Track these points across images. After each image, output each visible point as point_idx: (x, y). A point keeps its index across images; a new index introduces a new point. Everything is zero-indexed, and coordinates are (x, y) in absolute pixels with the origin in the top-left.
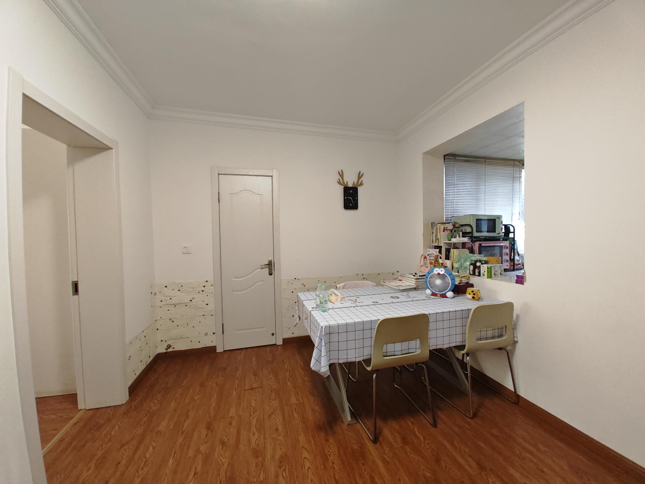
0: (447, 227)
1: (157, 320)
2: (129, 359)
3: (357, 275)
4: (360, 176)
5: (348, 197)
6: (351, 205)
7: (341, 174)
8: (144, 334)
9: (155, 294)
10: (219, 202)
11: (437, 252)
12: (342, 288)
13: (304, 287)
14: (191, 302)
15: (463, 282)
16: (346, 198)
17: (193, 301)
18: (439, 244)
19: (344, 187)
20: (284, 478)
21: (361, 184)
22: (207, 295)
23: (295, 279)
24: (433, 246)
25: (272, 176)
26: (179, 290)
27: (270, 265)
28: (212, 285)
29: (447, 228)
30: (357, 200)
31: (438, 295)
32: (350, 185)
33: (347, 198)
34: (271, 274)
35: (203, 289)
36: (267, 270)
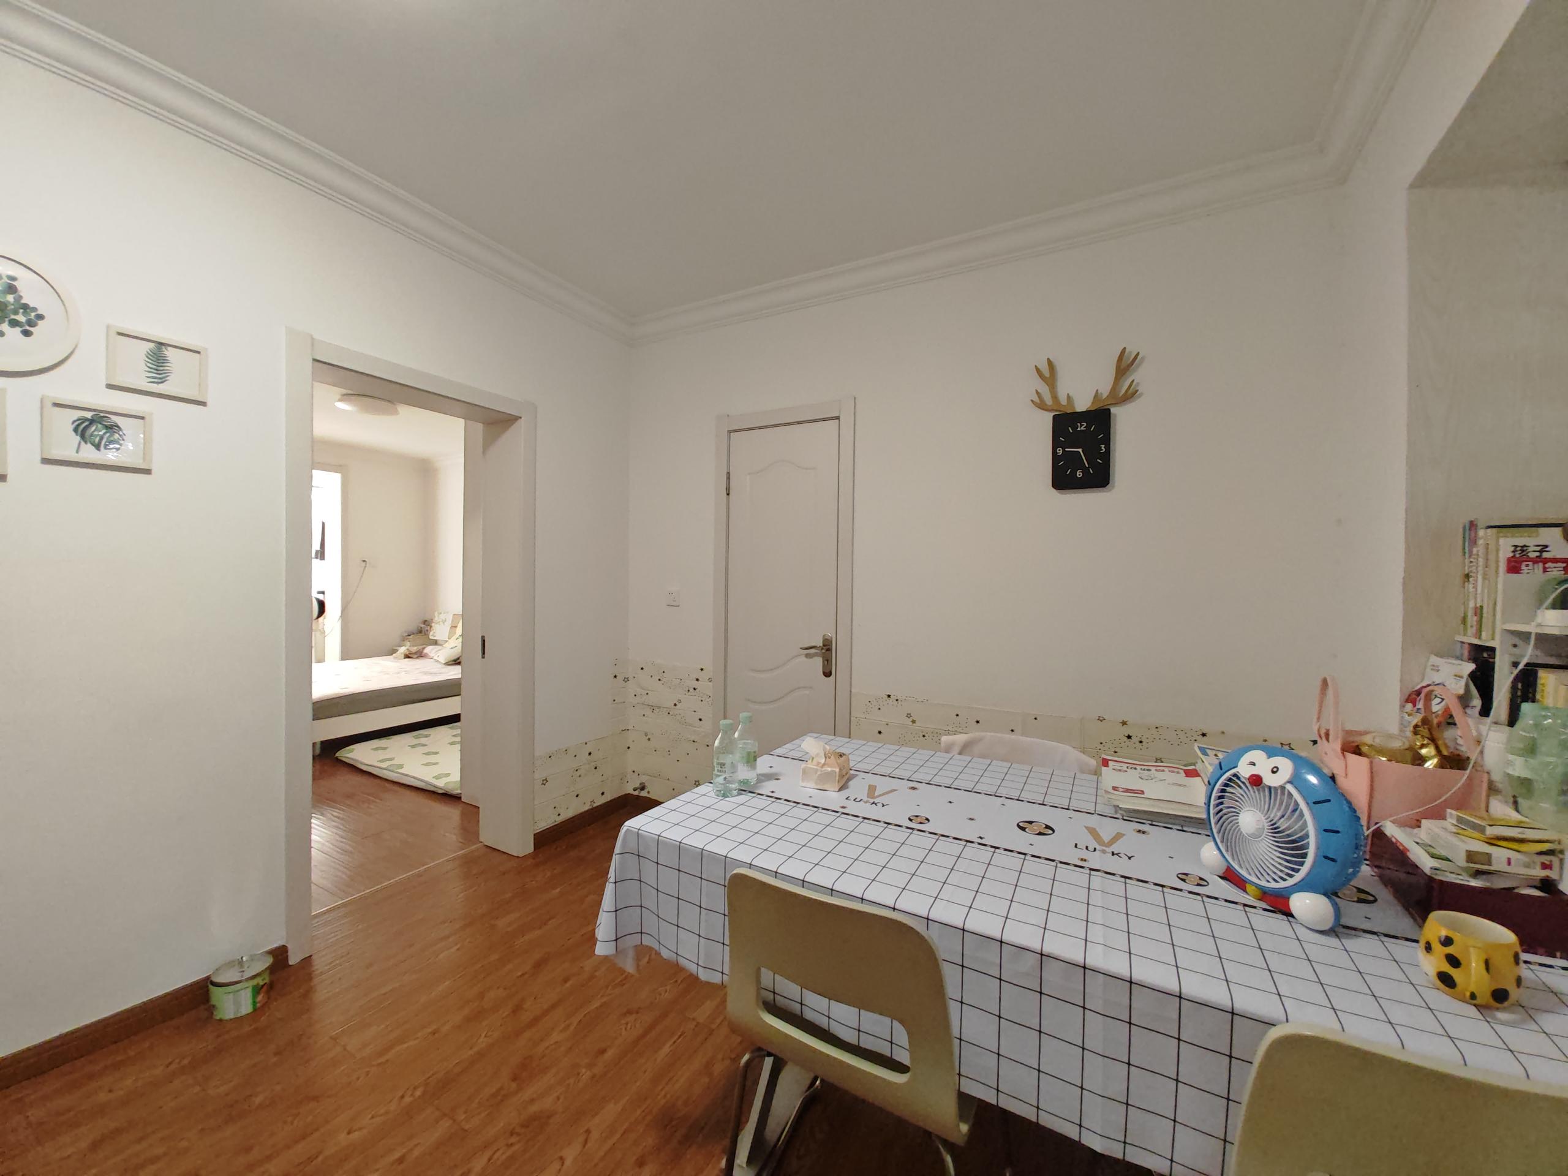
0: (1544, 548)
1: (628, 730)
2: (542, 784)
3: (1101, 719)
4: (1125, 365)
5: (1066, 450)
6: (1079, 474)
7: (1047, 374)
8: (589, 748)
9: (626, 680)
10: (728, 494)
11: (1461, 677)
12: (956, 749)
13: (911, 723)
14: (675, 707)
15: (1492, 868)
16: (1060, 451)
17: (679, 705)
18: (1484, 634)
19: (1055, 417)
20: (489, 1160)
21: (1130, 396)
22: (701, 699)
23: (889, 696)
24: (1466, 646)
25: (838, 418)
26: (659, 680)
27: (827, 649)
28: (710, 680)
29: (1541, 551)
30: (1107, 457)
31: (1249, 887)
32: (1082, 404)
33: (1064, 450)
34: (827, 674)
35: (695, 684)
36: (818, 662)
